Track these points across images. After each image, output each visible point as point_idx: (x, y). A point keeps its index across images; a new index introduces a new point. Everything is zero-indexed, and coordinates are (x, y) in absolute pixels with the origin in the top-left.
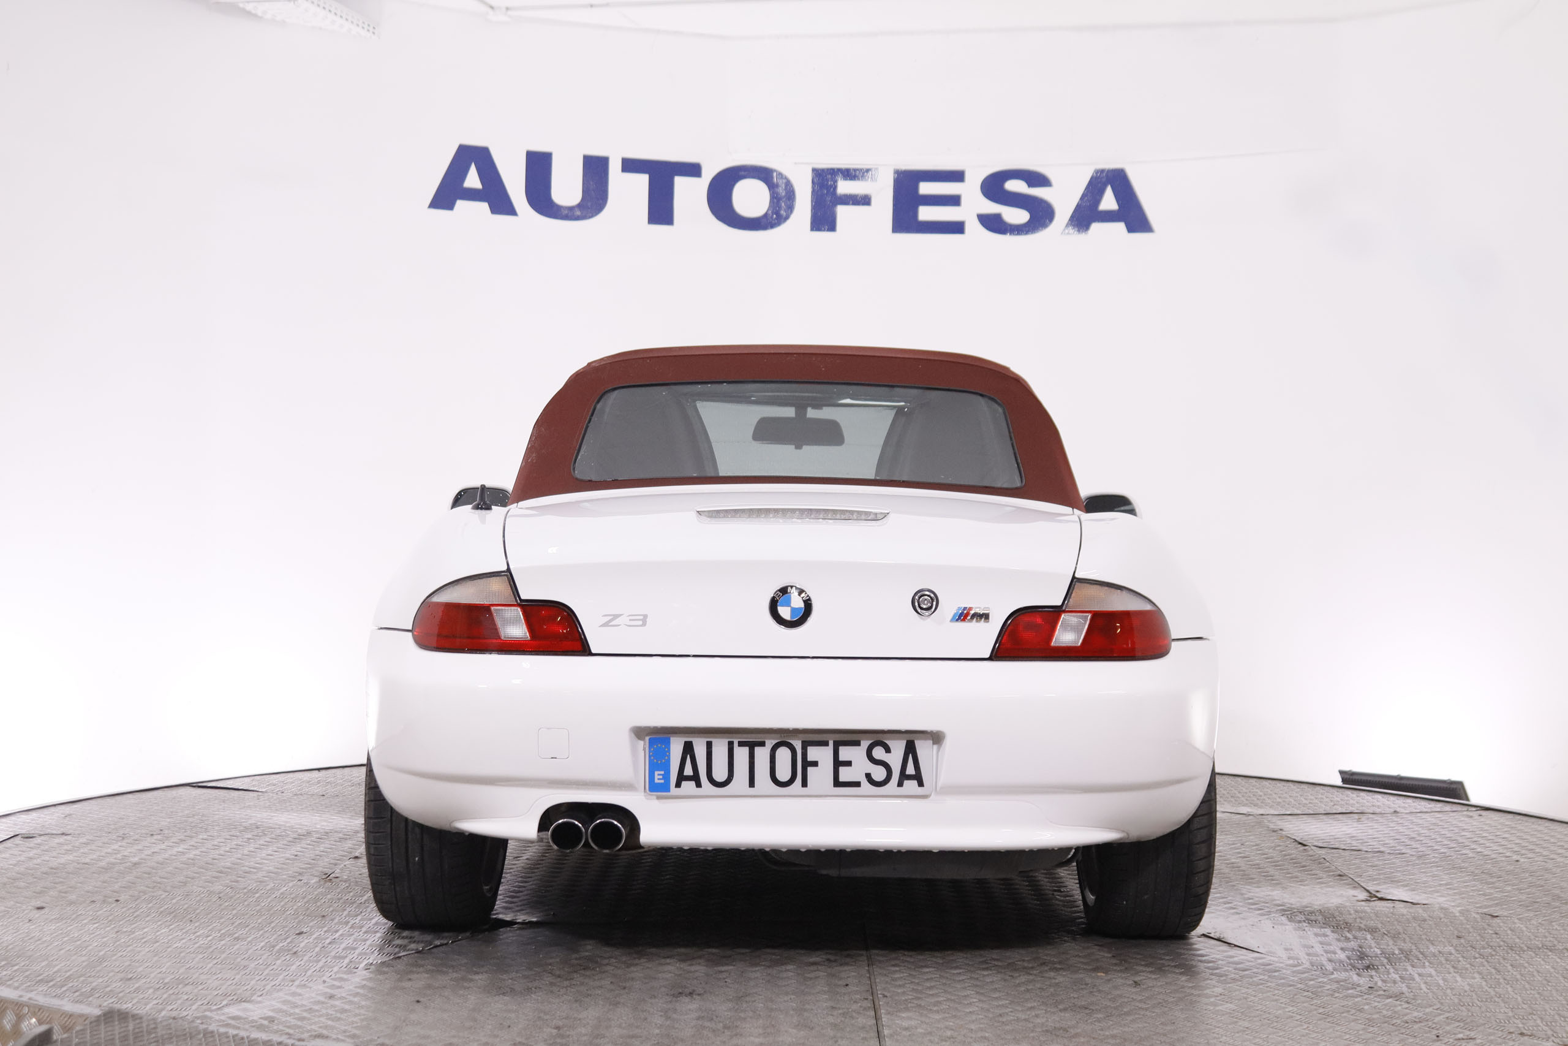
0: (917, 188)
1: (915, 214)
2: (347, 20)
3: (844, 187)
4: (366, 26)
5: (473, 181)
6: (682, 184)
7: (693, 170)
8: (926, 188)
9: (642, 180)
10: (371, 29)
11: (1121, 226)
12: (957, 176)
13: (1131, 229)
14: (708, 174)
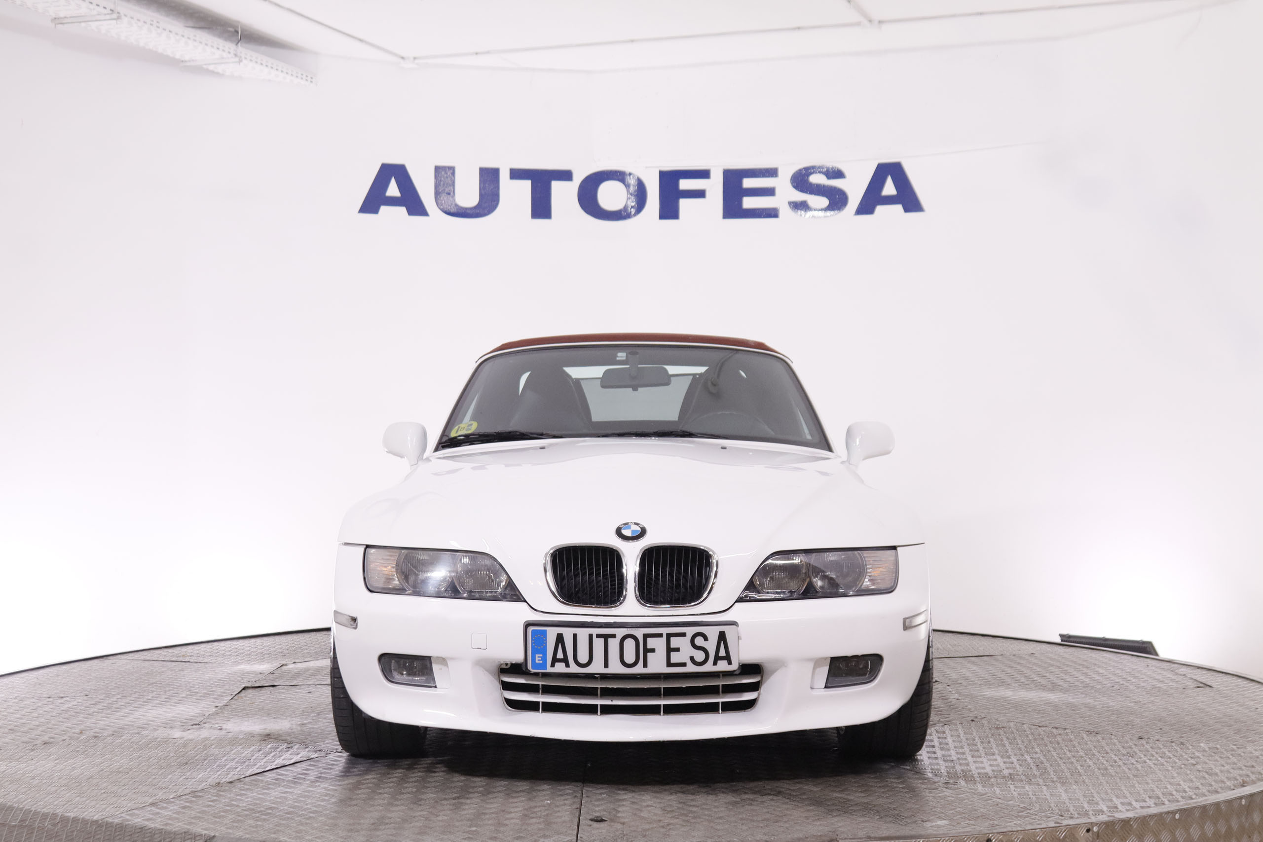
0: (741, 183)
1: (740, 203)
2: (287, 73)
3: (685, 184)
4: (304, 77)
5: (393, 190)
6: (557, 186)
7: (566, 175)
8: (748, 183)
9: (527, 185)
10: (309, 78)
11: (899, 208)
12: (771, 173)
13: (907, 210)
14: (578, 178)
